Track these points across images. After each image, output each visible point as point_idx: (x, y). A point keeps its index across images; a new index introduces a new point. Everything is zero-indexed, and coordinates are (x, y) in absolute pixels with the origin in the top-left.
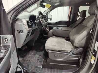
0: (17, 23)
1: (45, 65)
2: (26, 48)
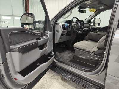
0: (57, 26)
1: (72, 60)
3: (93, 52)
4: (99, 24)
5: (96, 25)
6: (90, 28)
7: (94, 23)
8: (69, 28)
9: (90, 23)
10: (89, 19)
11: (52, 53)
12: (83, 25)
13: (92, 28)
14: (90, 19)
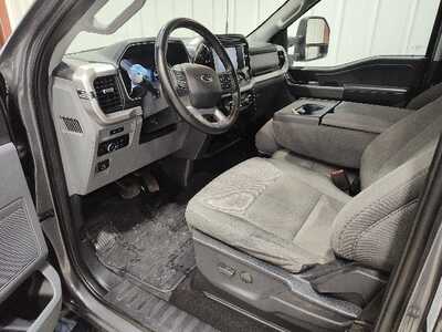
1: (184, 292)
2: (154, 188)
3: (301, 272)
4: (323, 49)
5: (311, 52)
6: (285, 69)
7: (301, 42)
8: (149, 97)
9: (280, 48)
10: (277, 27)
11: (43, 278)
12: (248, 60)
13: (291, 71)
14: (281, 24)
